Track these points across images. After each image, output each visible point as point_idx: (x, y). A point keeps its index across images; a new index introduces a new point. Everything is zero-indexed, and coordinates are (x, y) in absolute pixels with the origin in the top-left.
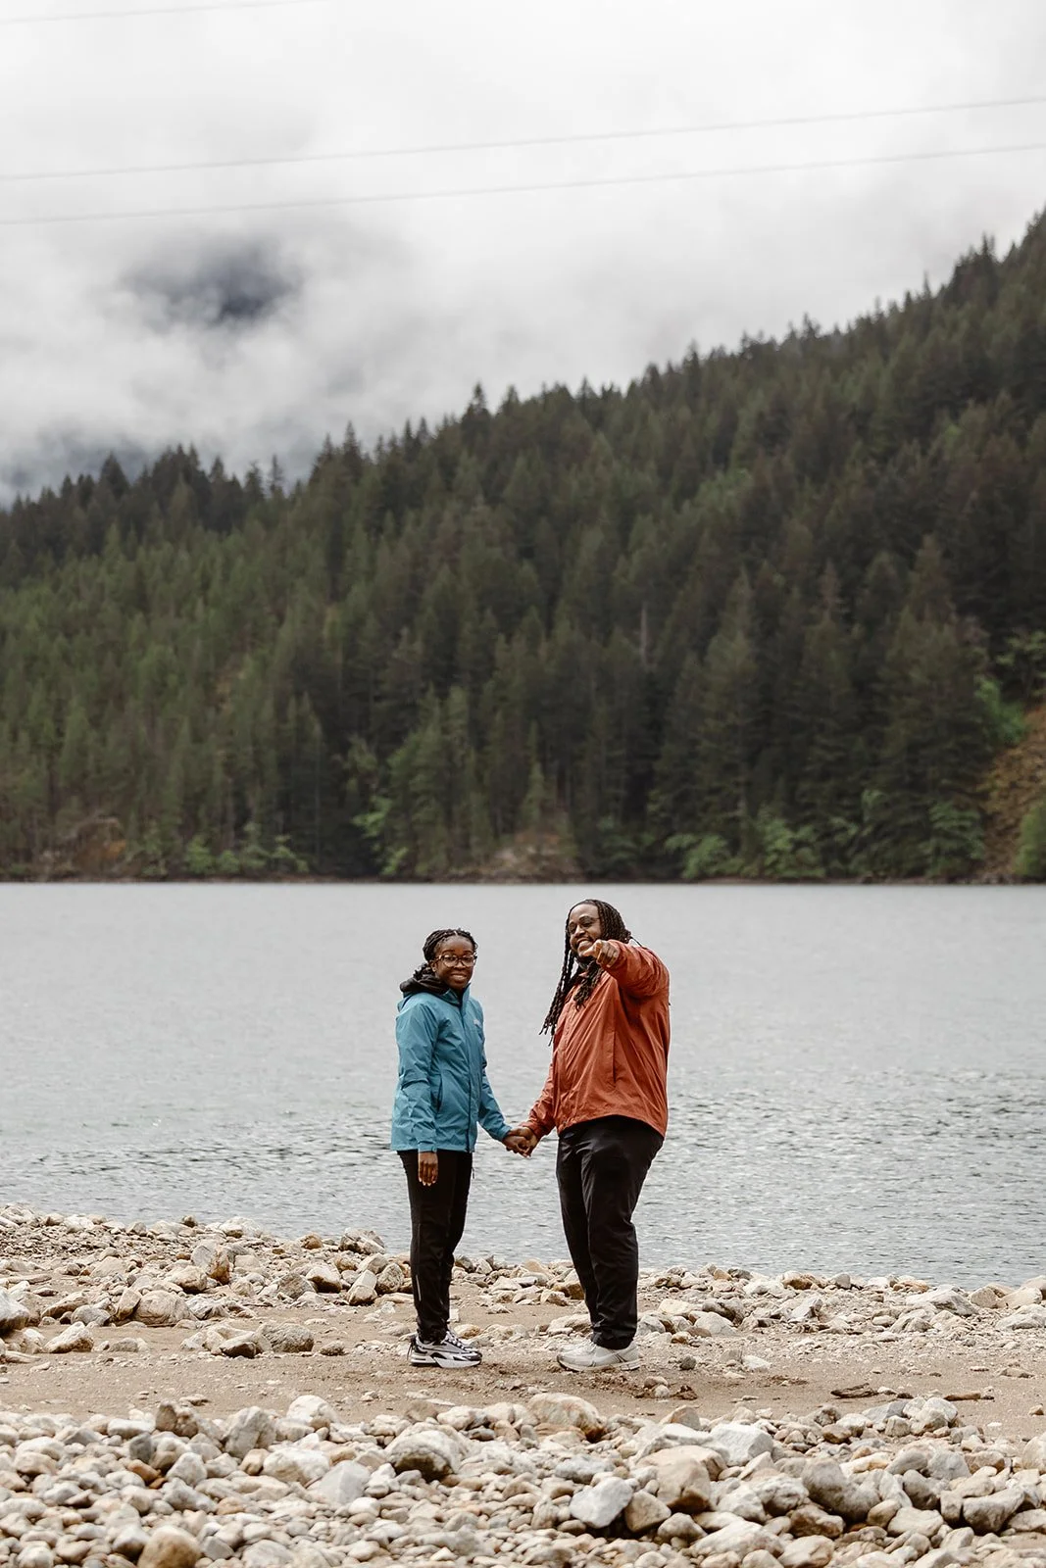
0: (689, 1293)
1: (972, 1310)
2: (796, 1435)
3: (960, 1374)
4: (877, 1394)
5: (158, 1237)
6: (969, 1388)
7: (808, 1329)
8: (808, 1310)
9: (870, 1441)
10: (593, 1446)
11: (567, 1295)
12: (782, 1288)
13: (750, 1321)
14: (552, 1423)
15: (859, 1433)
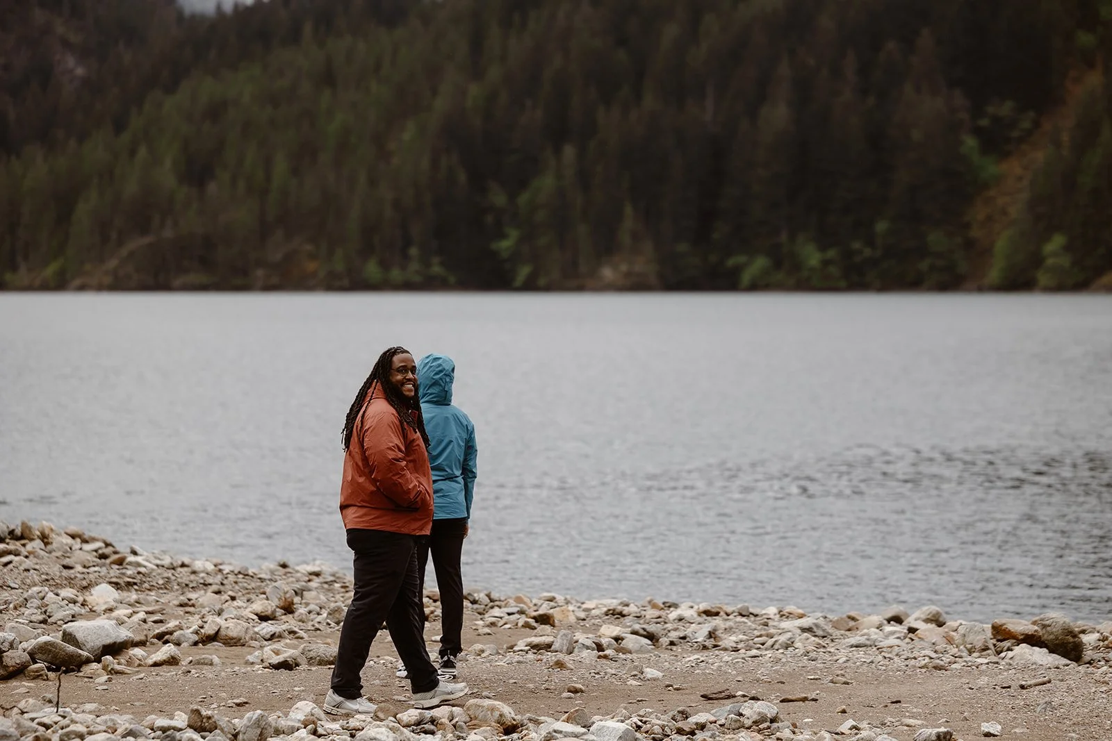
0: (627, 620)
1: (828, 633)
2: (657, 729)
3: (799, 681)
4: (735, 697)
5: (259, 576)
6: (802, 692)
7: (705, 648)
8: (707, 633)
9: (709, 734)
10: (505, 737)
11: (537, 622)
12: (695, 615)
13: (664, 641)
14: (480, 721)
15: (702, 727)
